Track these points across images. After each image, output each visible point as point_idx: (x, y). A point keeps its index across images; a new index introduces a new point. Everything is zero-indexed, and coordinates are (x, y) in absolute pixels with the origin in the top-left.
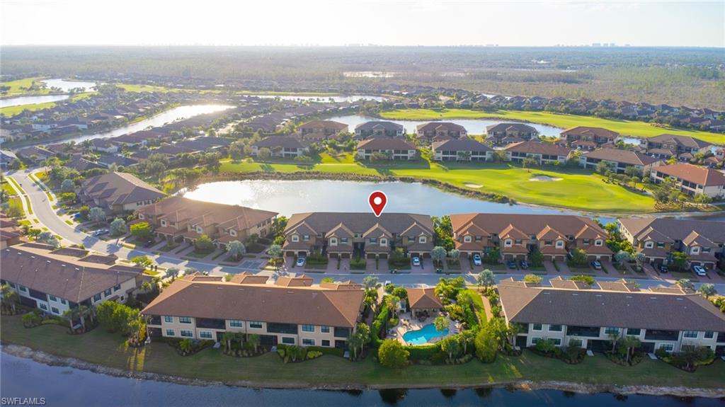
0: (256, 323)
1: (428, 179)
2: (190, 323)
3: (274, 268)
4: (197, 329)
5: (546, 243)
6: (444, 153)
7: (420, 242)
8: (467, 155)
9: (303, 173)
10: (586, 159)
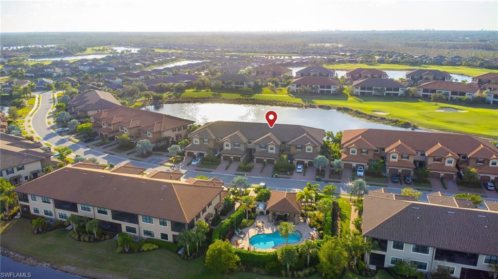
0: (103, 210)
1: (342, 107)
2: (50, 203)
3: (172, 165)
4: (56, 209)
5: (435, 160)
6: (361, 89)
7: (307, 151)
8: (382, 91)
10: (493, 95)
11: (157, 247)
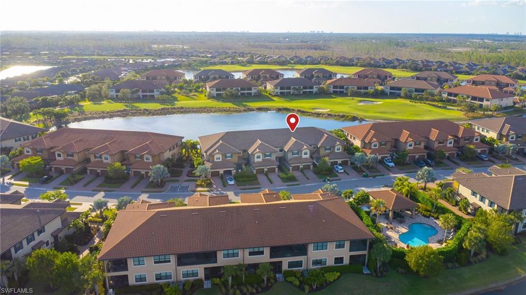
0: (256, 250)
1: (281, 108)
2: (169, 261)
3: (206, 189)
4: (178, 268)
5: (440, 143)
6: (281, 89)
7: (336, 151)
9: (168, 108)
10: (389, 88)
11: (339, 274)
